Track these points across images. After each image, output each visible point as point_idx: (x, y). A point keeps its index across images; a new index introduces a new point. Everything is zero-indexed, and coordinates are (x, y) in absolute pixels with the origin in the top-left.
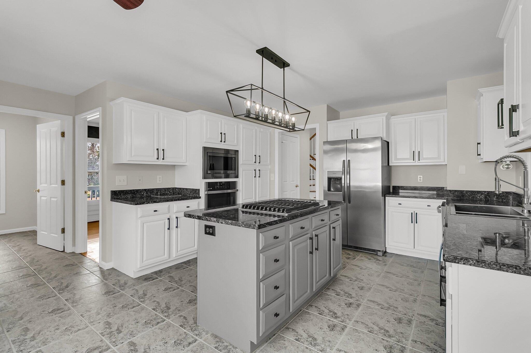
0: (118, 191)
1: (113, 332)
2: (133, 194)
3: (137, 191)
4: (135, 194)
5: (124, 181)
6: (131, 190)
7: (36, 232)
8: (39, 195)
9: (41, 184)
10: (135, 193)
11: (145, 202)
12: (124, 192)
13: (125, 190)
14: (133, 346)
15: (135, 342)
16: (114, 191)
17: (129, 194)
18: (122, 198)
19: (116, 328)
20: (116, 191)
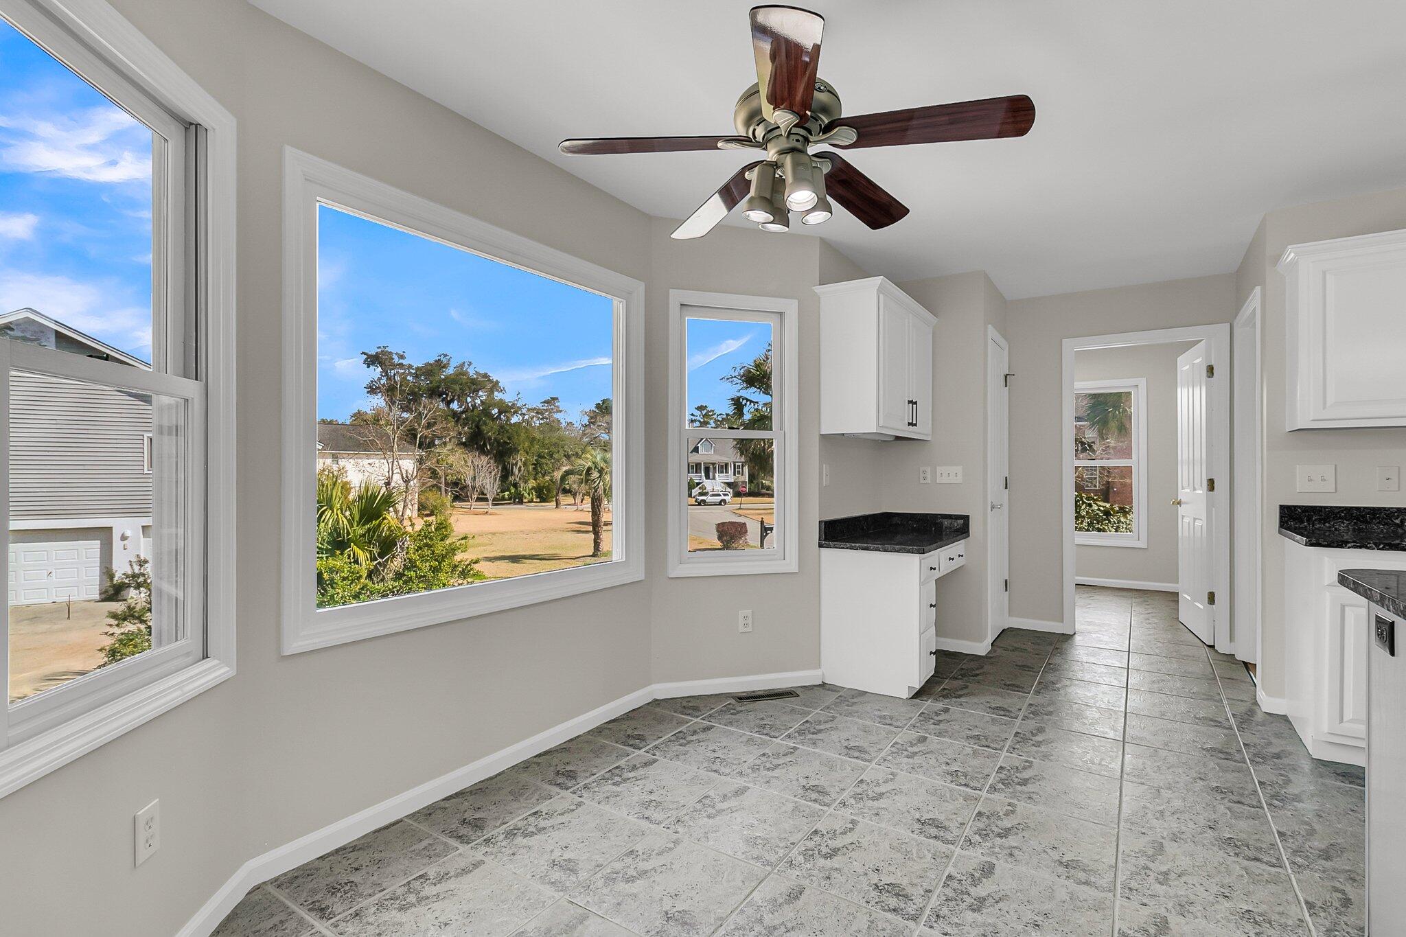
0: (1299, 507)
1: (1151, 870)
2: (1358, 519)
3: (1374, 512)
4: (1365, 522)
5: (1325, 480)
6: (1348, 510)
7: (1175, 595)
8: (1181, 510)
9: (1183, 488)
10: (1363, 517)
11: (1349, 543)
12: (1321, 511)
13: (1325, 507)
14: (1157, 927)
15: (1171, 926)
16: (1288, 507)
17: (1340, 518)
18: (1316, 529)
19: (1164, 868)
20: (1295, 507)
